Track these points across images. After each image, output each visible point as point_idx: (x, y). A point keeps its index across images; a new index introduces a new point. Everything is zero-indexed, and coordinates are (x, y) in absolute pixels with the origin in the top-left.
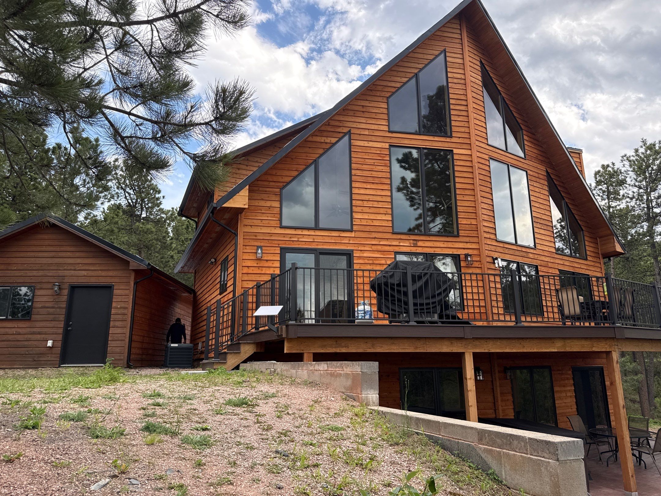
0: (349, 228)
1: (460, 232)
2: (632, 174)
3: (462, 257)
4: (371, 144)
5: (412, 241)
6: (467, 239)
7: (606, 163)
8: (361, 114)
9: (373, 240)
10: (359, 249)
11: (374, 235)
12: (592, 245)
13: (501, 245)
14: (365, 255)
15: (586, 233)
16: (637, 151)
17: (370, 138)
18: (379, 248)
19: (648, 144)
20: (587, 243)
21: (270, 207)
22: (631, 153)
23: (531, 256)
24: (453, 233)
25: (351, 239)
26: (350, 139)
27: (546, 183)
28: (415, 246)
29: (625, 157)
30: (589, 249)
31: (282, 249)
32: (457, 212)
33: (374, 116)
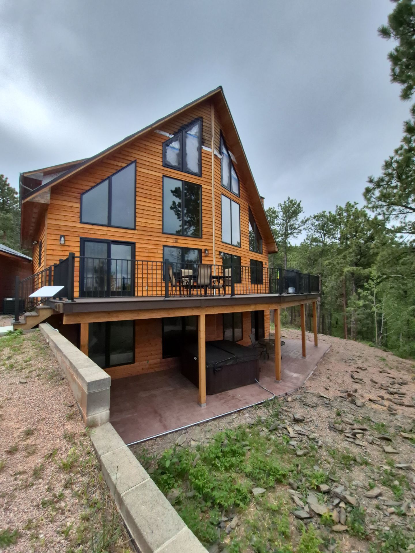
0: (133, 227)
1: (203, 236)
2: (282, 213)
3: (203, 251)
4: (150, 172)
5: (174, 239)
6: (206, 240)
7: (271, 207)
8: (145, 151)
9: (150, 236)
10: (140, 242)
11: (150, 234)
12: (265, 247)
13: (224, 245)
14: (144, 246)
15: (263, 241)
16: (285, 202)
17: (150, 168)
18: (153, 242)
19: (290, 200)
20: (263, 246)
21: (72, 207)
22: (282, 203)
23: (238, 251)
24: (199, 236)
25: (134, 235)
26: (136, 167)
27: (248, 212)
28: (176, 242)
29: (280, 205)
30: (264, 249)
31: (81, 238)
32: (202, 223)
33: (153, 153)
